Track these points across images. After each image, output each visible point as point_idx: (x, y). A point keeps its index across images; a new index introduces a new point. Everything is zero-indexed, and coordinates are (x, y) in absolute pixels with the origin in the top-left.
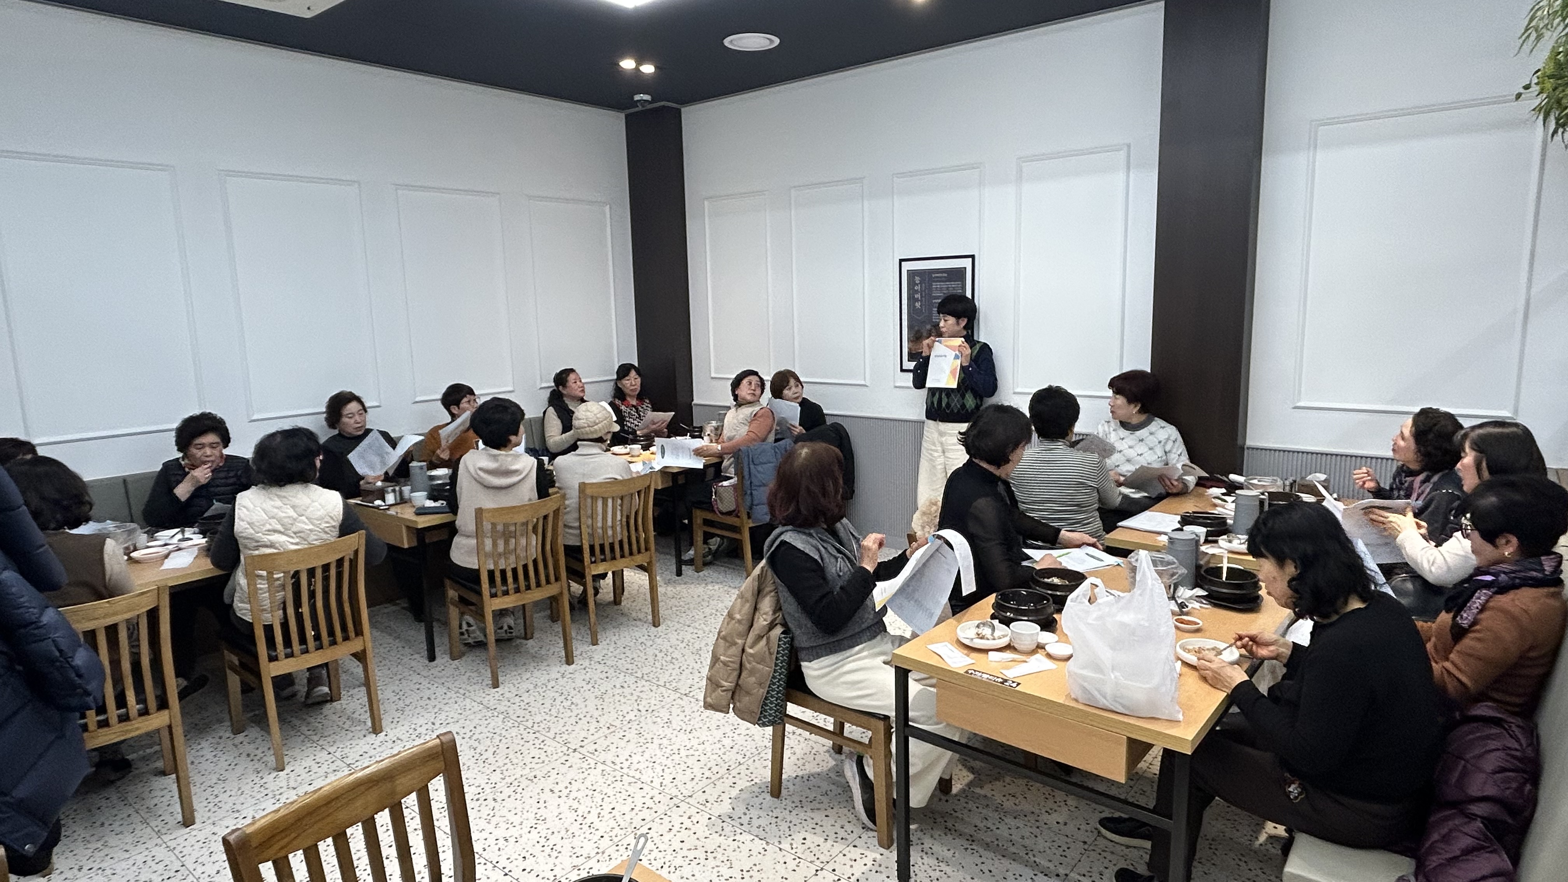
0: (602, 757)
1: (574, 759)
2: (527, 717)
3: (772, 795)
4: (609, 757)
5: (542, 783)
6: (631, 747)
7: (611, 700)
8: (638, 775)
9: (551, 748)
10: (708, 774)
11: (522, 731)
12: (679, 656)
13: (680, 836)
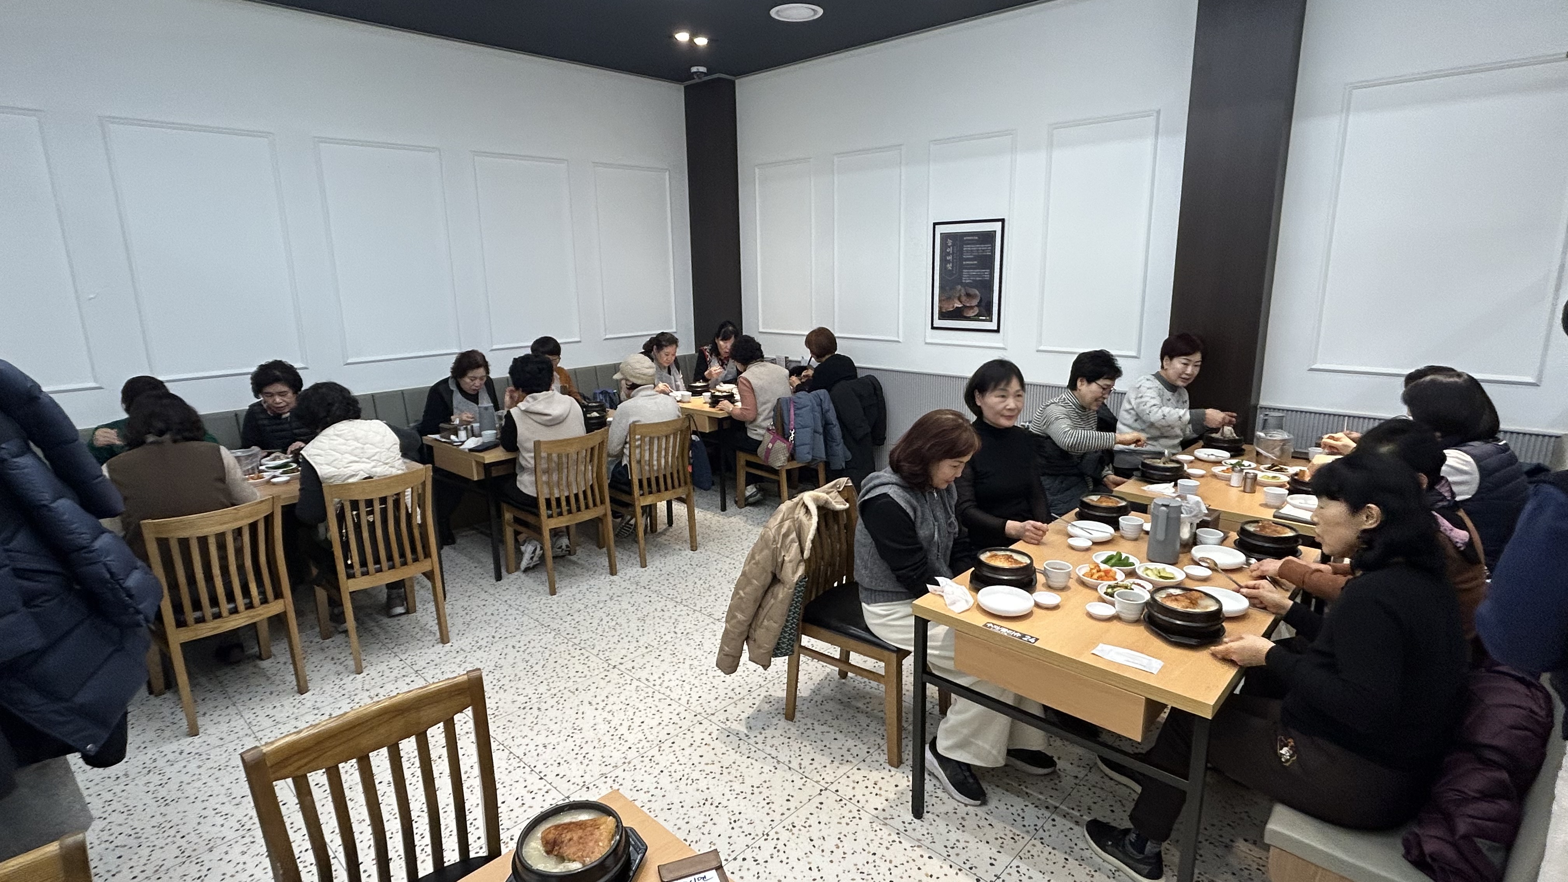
0: (639, 674)
1: (614, 675)
2: (576, 634)
3: (787, 718)
4: (644, 674)
5: (583, 696)
6: (665, 666)
7: (651, 622)
8: (668, 692)
9: (594, 664)
10: (731, 694)
11: (570, 648)
12: (716, 584)
13: (700, 751)
